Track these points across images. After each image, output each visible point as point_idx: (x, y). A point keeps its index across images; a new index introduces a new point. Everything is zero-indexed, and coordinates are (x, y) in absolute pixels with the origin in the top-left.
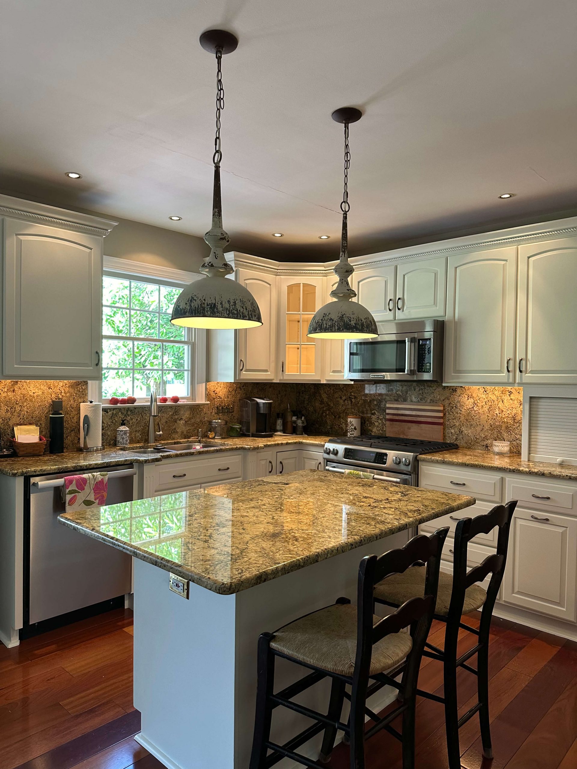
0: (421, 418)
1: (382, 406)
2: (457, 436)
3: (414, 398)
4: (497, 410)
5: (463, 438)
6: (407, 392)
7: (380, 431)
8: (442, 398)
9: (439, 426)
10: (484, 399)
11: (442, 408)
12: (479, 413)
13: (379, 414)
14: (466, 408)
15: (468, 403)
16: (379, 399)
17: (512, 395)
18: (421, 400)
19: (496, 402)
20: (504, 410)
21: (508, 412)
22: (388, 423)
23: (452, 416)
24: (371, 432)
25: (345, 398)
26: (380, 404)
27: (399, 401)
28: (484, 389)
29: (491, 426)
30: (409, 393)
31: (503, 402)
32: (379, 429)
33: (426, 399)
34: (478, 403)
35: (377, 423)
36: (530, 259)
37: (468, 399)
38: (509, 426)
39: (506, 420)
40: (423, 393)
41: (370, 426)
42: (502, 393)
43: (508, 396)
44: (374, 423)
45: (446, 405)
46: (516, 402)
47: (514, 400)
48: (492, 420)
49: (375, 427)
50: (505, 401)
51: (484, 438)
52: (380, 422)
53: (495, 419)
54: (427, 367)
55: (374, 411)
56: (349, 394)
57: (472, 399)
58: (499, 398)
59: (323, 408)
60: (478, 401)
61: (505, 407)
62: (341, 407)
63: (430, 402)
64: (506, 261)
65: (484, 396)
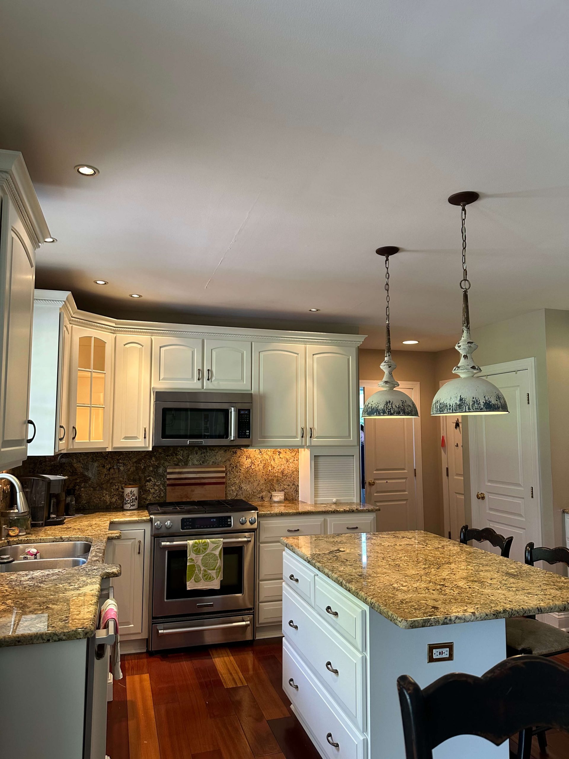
0: (205, 480)
1: (159, 471)
2: (237, 492)
3: (195, 461)
4: (270, 467)
5: (242, 493)
6: (188, 456)
7: (157, 498)
8: (224, 460)
9: (222, 485)
10: (260, 459)
11: (224, 469)
12: (255, 470)
13: (156, 480)
14: (245, 468)
15: (246, 463)
16: (156, 464)
17: (281, 455)
18: (203, 463)
19: (269, 461)
20: (275, 467)
21: (278, 468)
22: (168, 488)
23: (233, 475)
24: (146, 500)
25: (110, 466)
26: (157, 470)
27: (179, 465)
28: (259, 451)
29: (265, 480)
30: (190, 457)
31: (274, 460)
32: (156, 495)
33: (208, 462)
34: (255, 462)
35: (153, 490)
36: (314, 356)
37: (246, 459)
38: (279, 479)
39: (277, 475)
40: (205, 457)
41: (143, 494)
42: (274, 453)
43: (278, 455)
44: (149, 490)
45: (227, 466)
46: (284, 459)
47: (282, 458)
48: (266, 476)
49: (150, 495)
50: (276, 460)
51: (260, 491)
52: (156, 488)
53: (268, 474)
54: (247, 434)
55: (149, 478)
56: (115, 462)
57: (250, 459)
58: (271, 457)
59: (76, 479)
60: (255, 461)
61: (276, 464)
62: (103, 477)
63: (213, 464)
64: (298, 354)
65: (260, 456)
